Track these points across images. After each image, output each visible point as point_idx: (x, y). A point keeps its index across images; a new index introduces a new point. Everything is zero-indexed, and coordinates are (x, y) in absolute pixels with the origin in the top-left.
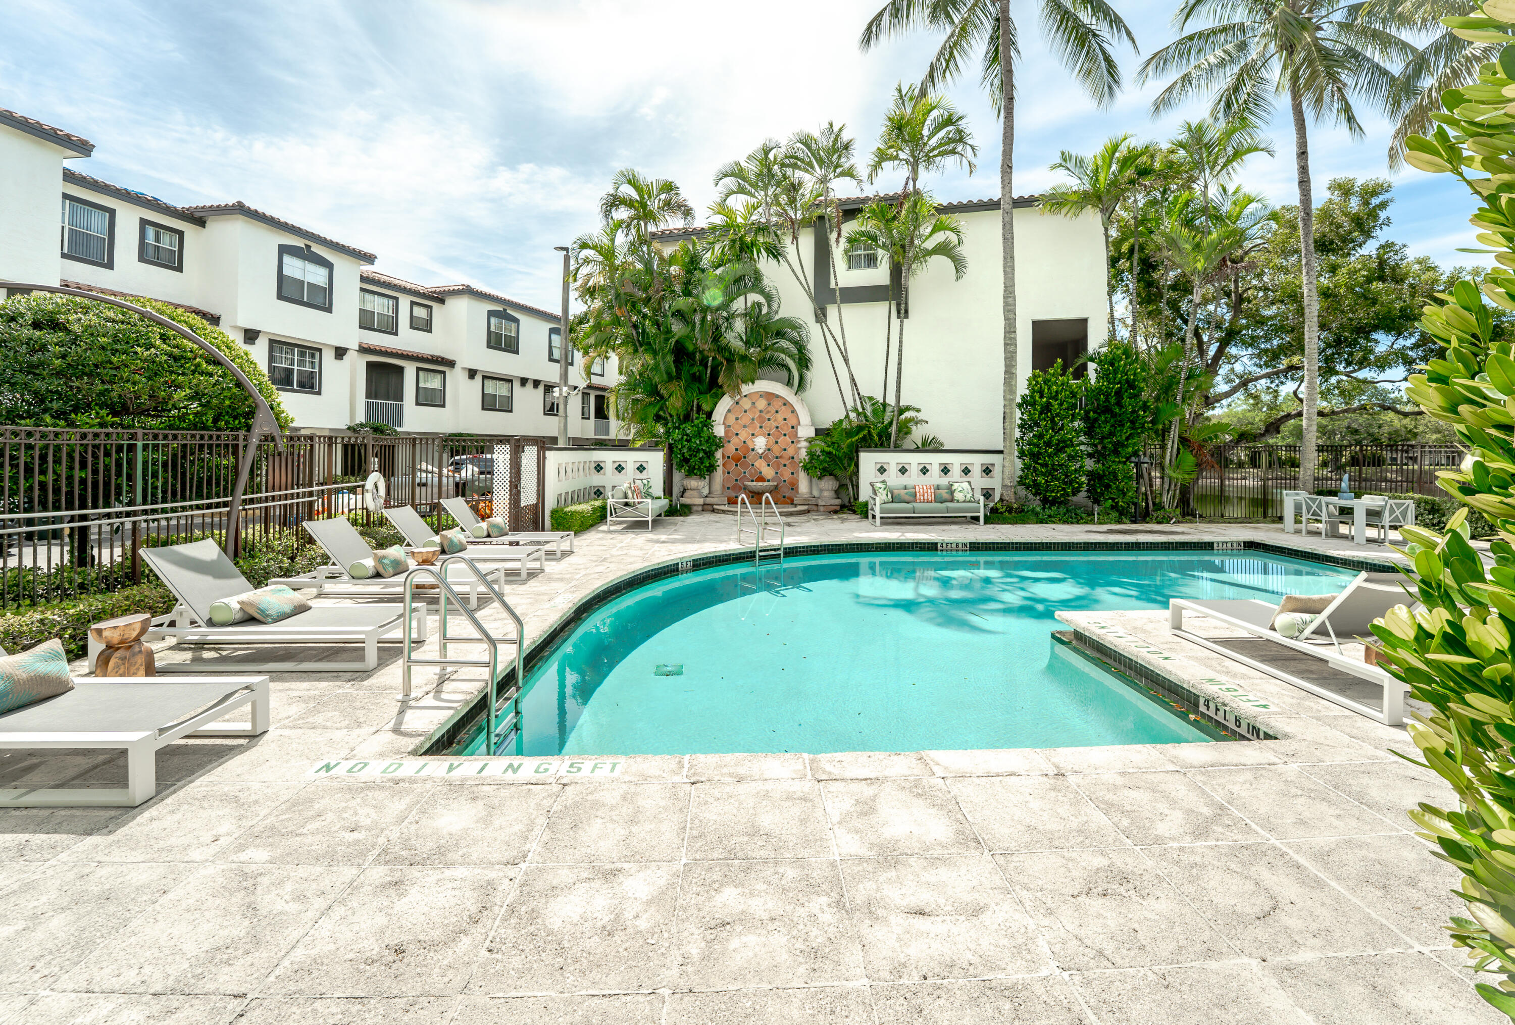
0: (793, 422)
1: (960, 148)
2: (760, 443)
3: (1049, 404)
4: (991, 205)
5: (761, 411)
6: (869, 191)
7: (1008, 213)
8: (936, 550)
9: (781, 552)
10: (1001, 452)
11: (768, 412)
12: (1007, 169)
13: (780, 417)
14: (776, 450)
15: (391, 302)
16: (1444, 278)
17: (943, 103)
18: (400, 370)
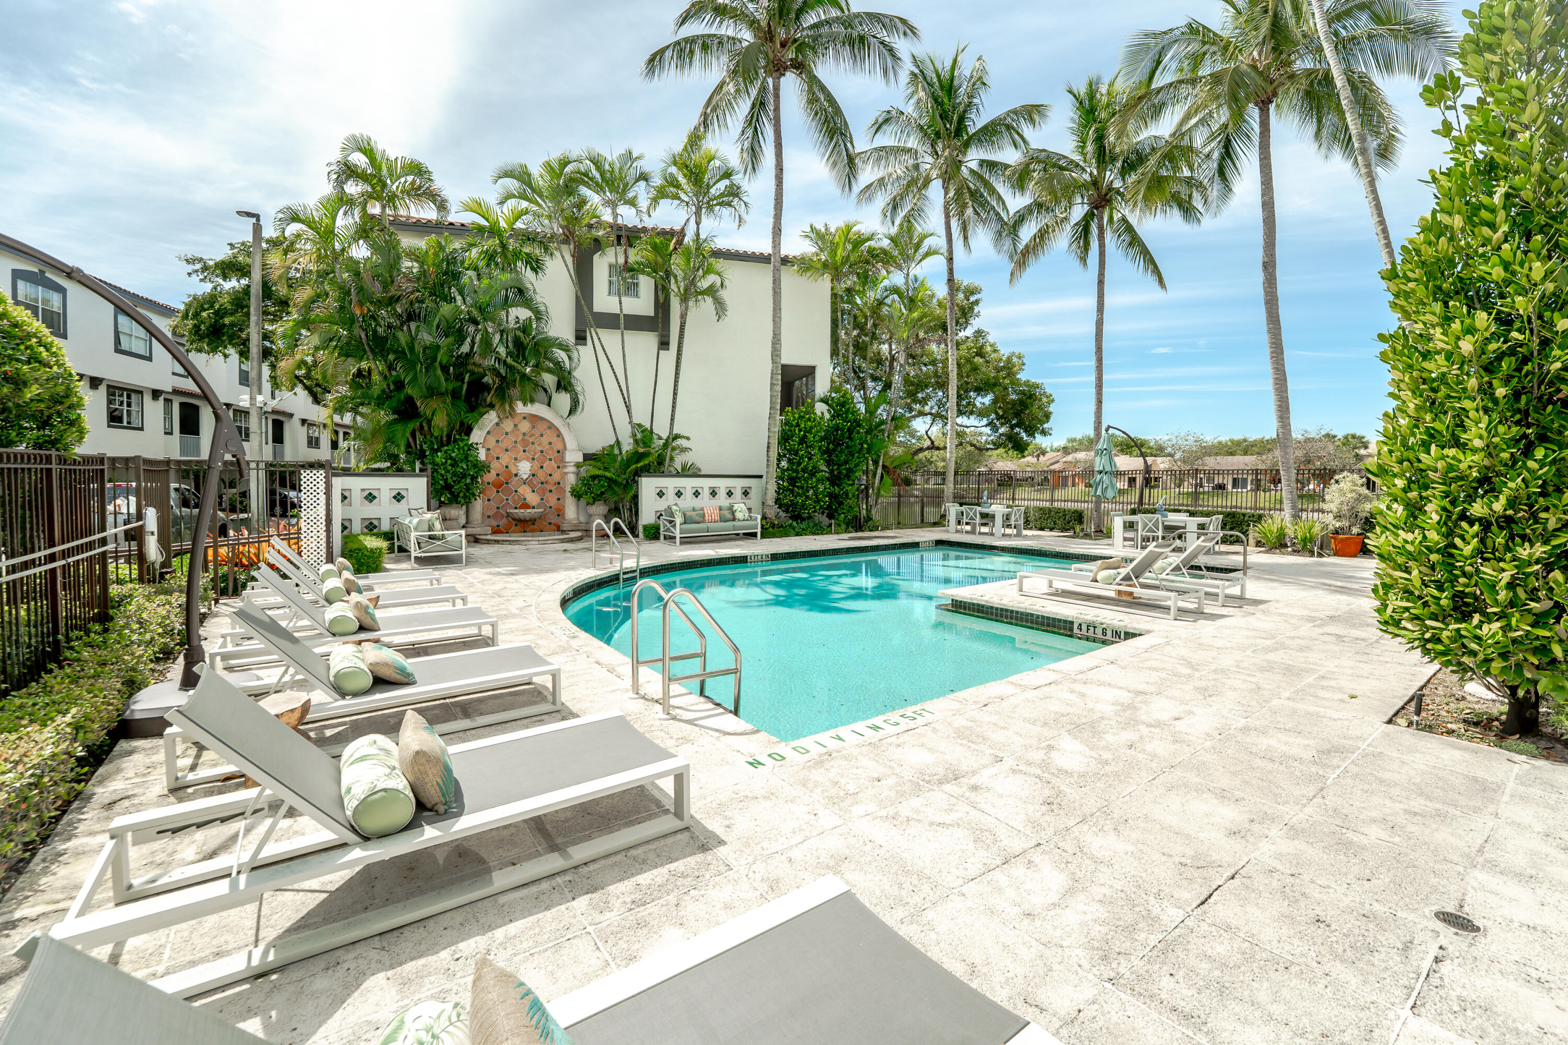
0: (559, 446)
1: (735, 202)
2: (524, 468)
3: (805, 436)
4: (763, 259)
5: (524, 434)
6: (649, 223)
7: (776, 271)
8: (746, 562)
9: (637, 574)
10: (761, 477)
11: (532, 435)
12: (777, 231)
13: (545, 440)
14: (541, 475)
16: (1004, 358)
17: (718, 155)
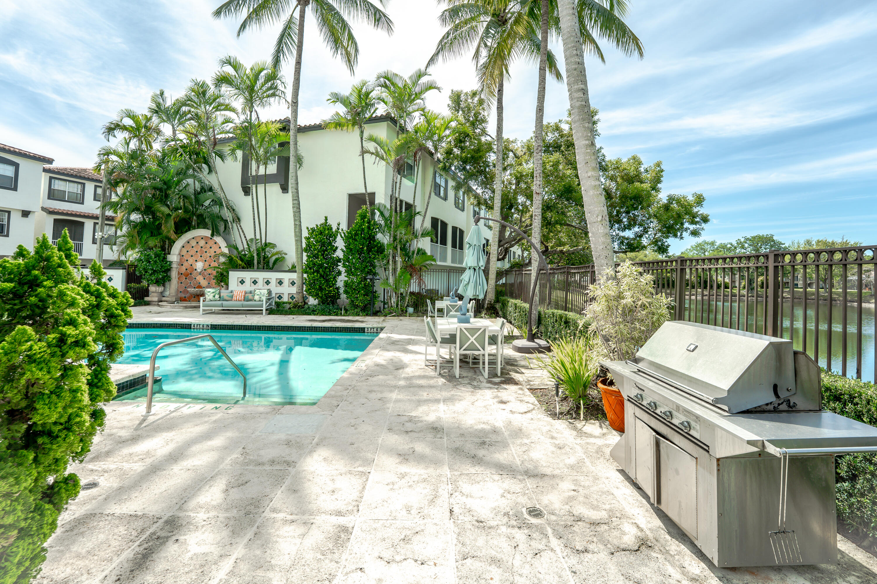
2: (199, 266)
5: (201, 247)
8: (191, 328)
11: (206, 248)
13: (212, 250)
14: (209, 270)
15: (80, 186)
18: (82, 224)
